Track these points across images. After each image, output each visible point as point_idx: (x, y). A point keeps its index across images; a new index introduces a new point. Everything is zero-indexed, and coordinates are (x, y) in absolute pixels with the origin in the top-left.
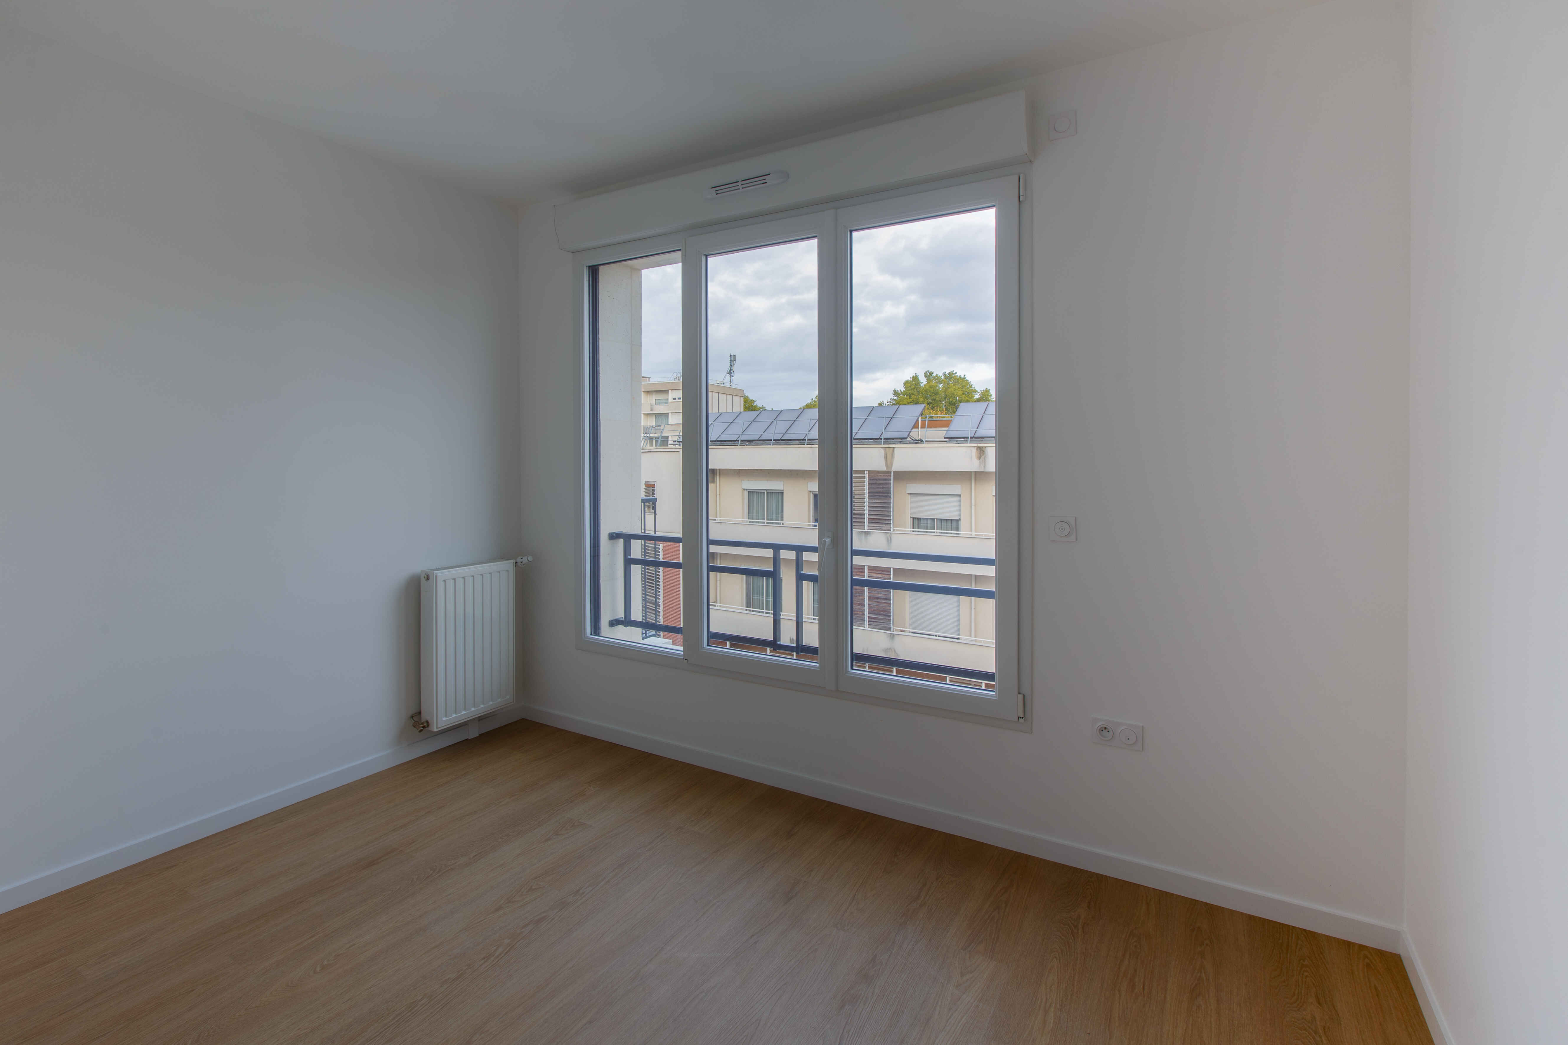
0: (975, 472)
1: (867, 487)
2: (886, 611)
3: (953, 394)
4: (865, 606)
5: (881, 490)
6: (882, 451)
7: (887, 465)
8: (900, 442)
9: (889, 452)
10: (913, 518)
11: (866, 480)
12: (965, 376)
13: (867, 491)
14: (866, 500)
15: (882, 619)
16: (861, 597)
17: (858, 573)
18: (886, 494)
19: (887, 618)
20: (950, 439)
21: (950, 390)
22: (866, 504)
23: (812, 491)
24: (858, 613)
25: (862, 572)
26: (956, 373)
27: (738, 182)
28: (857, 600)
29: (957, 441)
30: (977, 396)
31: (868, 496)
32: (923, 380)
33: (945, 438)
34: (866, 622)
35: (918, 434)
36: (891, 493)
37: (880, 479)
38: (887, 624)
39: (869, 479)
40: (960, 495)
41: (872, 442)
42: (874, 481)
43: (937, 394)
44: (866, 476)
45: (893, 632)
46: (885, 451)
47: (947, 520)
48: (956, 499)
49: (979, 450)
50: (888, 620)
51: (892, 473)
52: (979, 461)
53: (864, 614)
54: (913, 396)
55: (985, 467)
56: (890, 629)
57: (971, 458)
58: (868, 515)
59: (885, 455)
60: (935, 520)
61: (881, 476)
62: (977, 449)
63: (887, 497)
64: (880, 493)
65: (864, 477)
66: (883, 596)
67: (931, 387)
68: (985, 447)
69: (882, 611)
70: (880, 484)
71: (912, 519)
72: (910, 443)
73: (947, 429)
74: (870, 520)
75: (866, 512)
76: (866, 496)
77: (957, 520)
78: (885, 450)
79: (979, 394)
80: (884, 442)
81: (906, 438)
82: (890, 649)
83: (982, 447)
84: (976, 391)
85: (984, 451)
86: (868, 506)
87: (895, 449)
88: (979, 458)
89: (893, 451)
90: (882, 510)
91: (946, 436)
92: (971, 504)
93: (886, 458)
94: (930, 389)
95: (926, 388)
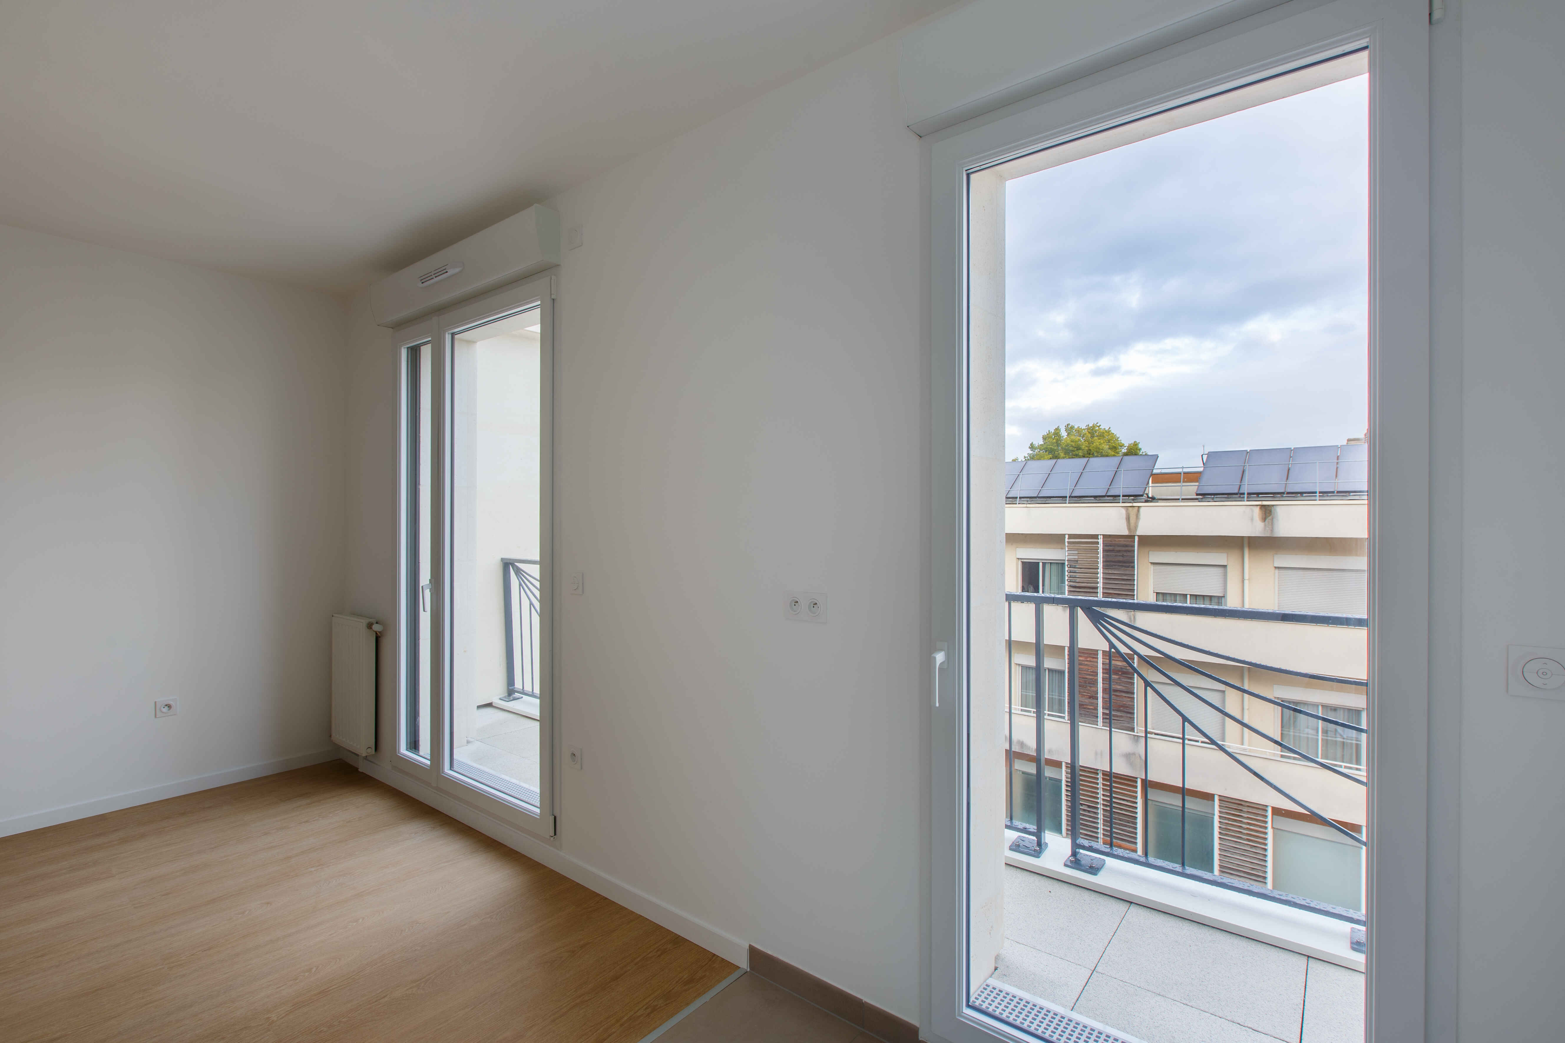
1: (1101, 555)
2: (1127, 707)
3: (1099, 448)
4: (1097, 699)
5: (1121, 559)
6: (1123, 511)
7: (1129, 528)
9: (1133, 512)
10: (1157, 593)
11: (1101, 546)
12: (1110, 428)
13: (1101, 560)
14: (1100, 570)
15: (1121, 717)
16: (1092, 689)
17: (1088, 659)
18: (1129, 564)
19: (1129, 715)
21: (1095, 444)
22: (1100, 575)
23: (1021, 559)
24: (1089, 707)
25: (1094, 658)
26: (1100, 426)
28: (1087, 691)
30: (1124, 450)
31: (1103, 566)
32: (1064, 434)
34: (1100, 719)
36: (1134, 562)
37: (1119, 546)
38: (1129, 723)
39: (1105, 545)
40: (1225, 566)
41: (1109, 500)
42: (1111, 548)
43: (1080, 449)
44: (1101, 541)
45: (1137, 733)
46: (1127, 511)
47: (1204, 596)
49: (1264, 510)
50: (1131, 718)
51: (1136, 538)
52: (1263, 523)
53: (1096, 709)
54: (1051, 450)
55: (1272, 531)
56: (1133, 730)
57: (1252, 519)
58: (1103, 588)
59: (1127, 515)
60: (1188, 596)
61: (1120, 541)
62: (1260, 508)
63: (1128, 567)
64: (1119, 562)
65: (1098, 543)
66: (1124, 688)
67: (1072, 442)
68: (1273, 505)
69: (1122, 706)
70: (1119, 551)
74: (1105, 594)
75: (1100, 585)
76: (1101, 565)
78: (1127, 509)
79: (1126, 447)
80: (1123, 499)
82: (1134, 754)
83: (1268, 506)
84: (1122, 446)
85: (1271, 511)
86: (1103, 578)
87: (1142, 510)
88: (1264, 519)
89: (1138, 511)
90: (1123, 583)
92: (1243, 578)
93: (1128, 519)
94: (1072, 443)
95: (1068, 442)
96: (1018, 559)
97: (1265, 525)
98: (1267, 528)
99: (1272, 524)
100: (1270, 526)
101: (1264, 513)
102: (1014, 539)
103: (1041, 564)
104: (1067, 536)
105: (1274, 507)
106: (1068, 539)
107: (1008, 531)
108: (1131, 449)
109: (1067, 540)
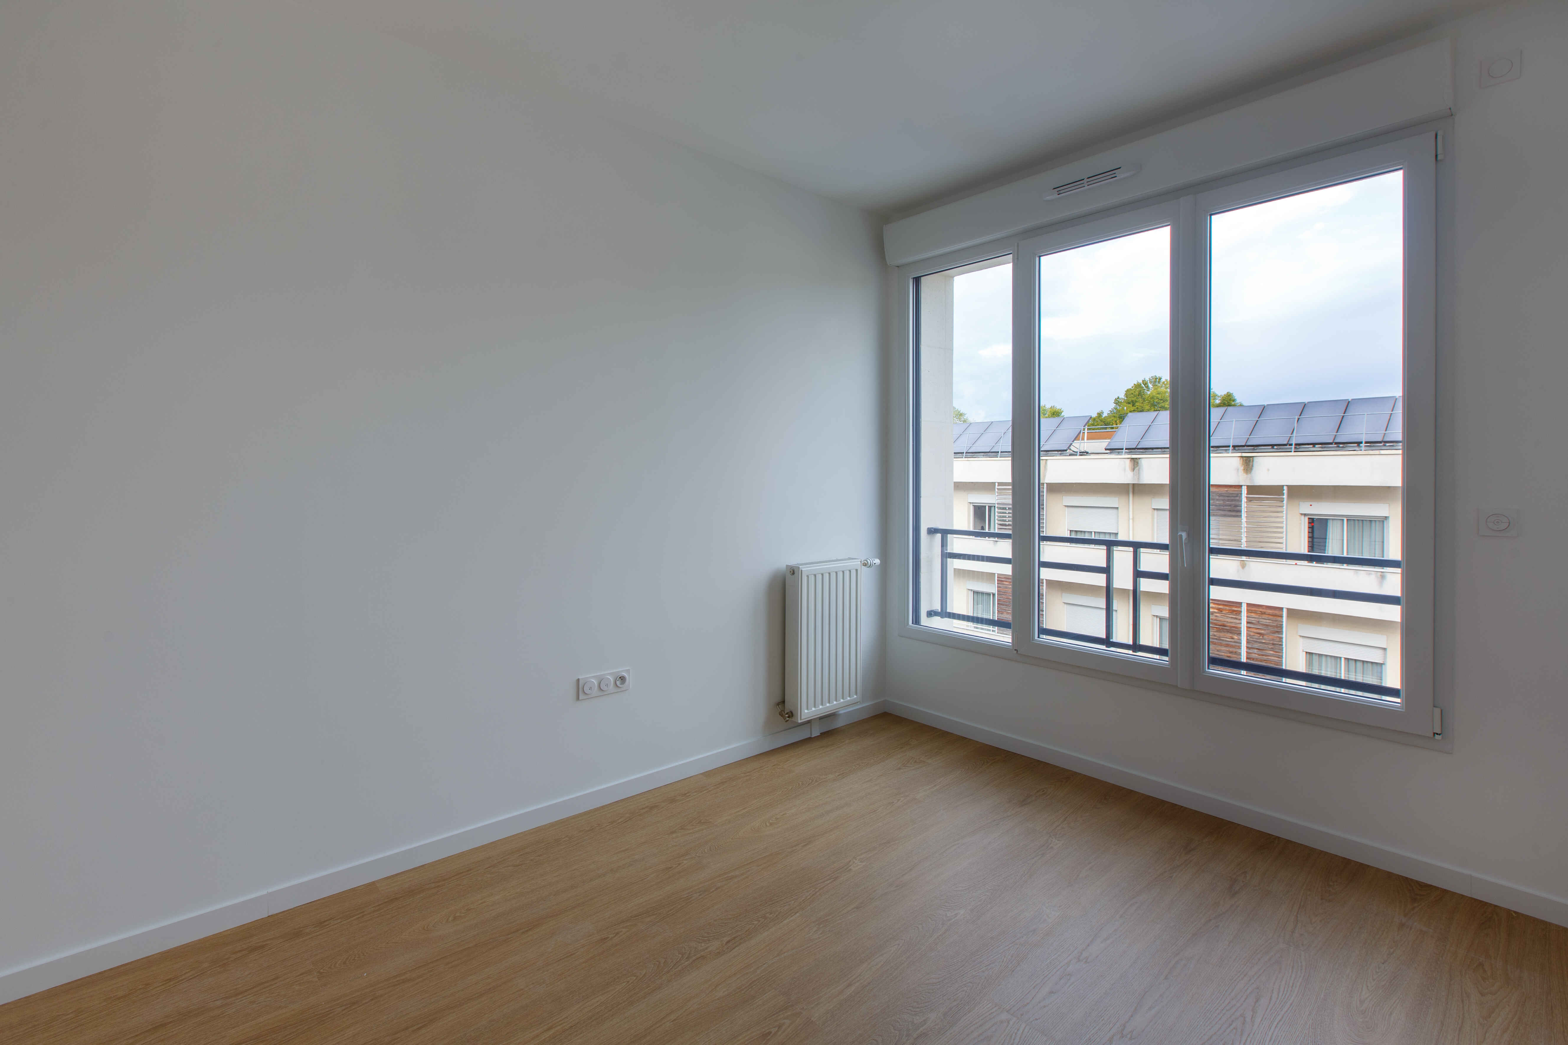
0: (1133, 484)
8: (1060, 454)
10: (1071, 531)
20: (1112, 450)
23: (972, 503)
27: (1083, 179)
29: (1119, 452)
33: (1106, 449)
35: (1077, 446)
40: (1117, 508)
47: (1103, 531)
48: (1115, 511)
49: (1133, 462)
54: (1137, 404)
55: (1139, 479)
57: (1125, 470)
60: (1093, 533)
62: (1130, 461)
68: (1139, 458)
71: (1069, 531)
72: (1071, 455)
73: (1109, 440)
77: (1116, 533)
81: (1066, 450)
83: (1136, 458)
85: (1138, 463)
87: (1049, 462)
88: (1133, 469)
89: (1046, 463)
91: (1107, 448)
92: (1129, 517)
94: (1158, 395)
95: (1154, 394)
96: (970, 503)
97: (1134, 474)
98: (1135, 477)
99: (1139, 473)
100: (1137, 476)
101: (1133, 464)
102: (961, 487)
103: (987, 507)
104: (997, 484)
105: (1140, 459)
106: (998, 486)
107: (955, 480)
108: (1224, 400)
109: (996, 487)
